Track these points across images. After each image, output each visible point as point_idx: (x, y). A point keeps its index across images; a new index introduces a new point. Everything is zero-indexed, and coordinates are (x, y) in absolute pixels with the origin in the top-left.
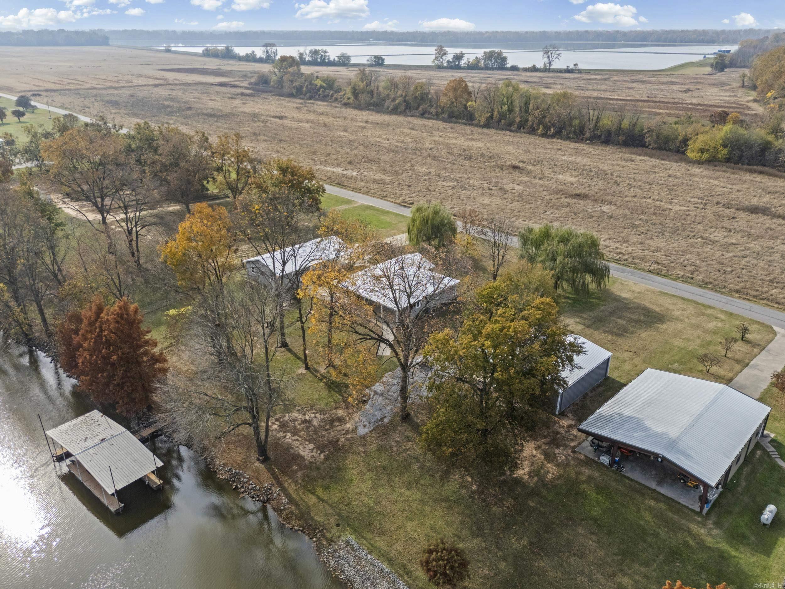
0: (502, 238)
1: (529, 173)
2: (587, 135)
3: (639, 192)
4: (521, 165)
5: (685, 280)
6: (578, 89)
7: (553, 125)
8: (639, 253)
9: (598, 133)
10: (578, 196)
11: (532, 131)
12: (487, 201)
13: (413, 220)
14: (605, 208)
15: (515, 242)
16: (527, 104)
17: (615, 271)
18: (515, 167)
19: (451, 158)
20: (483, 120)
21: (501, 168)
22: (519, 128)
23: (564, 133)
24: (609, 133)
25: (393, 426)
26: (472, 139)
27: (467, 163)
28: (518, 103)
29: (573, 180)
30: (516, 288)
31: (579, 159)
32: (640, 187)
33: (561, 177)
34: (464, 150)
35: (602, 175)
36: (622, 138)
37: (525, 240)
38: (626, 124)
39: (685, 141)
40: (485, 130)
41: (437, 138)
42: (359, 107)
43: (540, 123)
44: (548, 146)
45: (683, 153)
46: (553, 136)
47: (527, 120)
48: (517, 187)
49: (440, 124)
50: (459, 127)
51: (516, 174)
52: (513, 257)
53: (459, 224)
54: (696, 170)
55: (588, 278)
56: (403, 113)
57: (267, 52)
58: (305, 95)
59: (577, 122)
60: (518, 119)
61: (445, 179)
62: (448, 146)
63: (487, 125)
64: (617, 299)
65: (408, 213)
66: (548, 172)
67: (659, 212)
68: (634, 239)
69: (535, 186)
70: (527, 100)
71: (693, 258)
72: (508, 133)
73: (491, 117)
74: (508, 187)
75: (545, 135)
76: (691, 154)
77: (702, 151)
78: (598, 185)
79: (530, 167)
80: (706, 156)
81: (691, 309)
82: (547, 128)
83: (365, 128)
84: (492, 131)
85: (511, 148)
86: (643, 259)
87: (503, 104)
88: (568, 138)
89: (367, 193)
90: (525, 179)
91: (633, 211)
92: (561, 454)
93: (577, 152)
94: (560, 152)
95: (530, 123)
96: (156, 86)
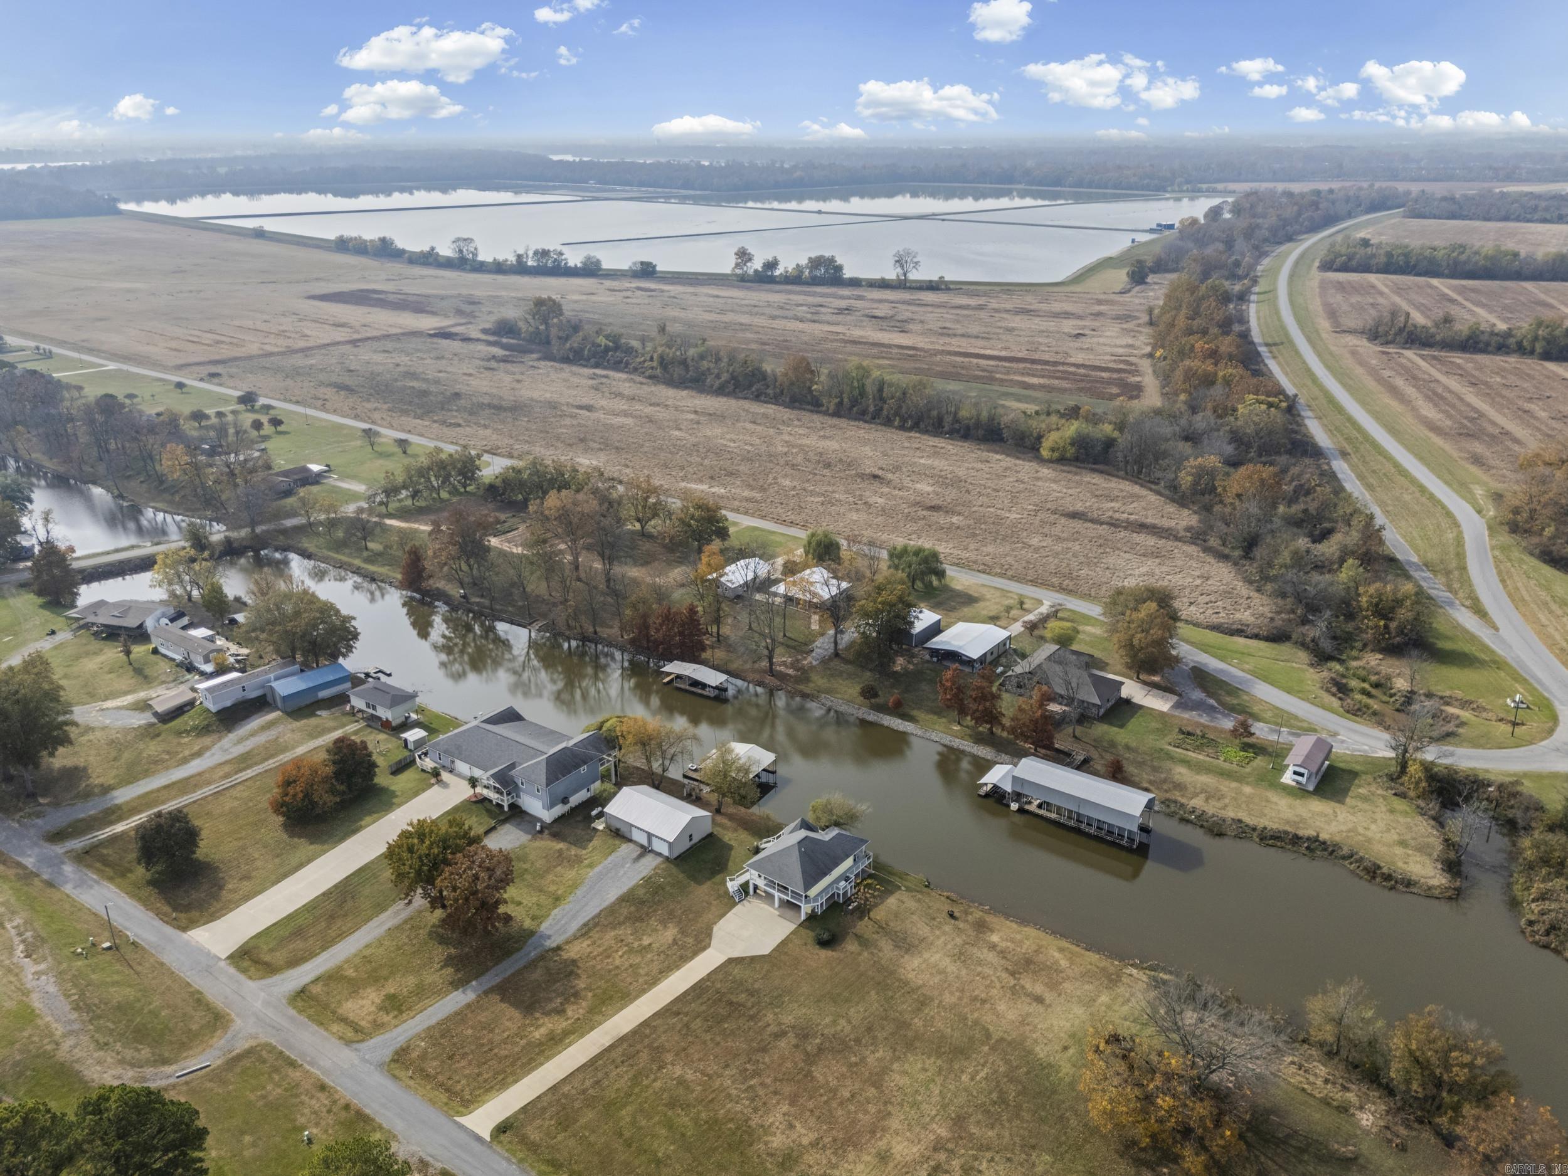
0: (874, 551)
1: (889, 483)
2: (946, 428)
3: (985, 499)
4: (880, 473)
5: (1000, 575)
6: (942, 334)
7: (910, 416)
8: (974, 557)
9: (957, 426)
10: (934, 508)
11: (888, 422)
12: (855, 516)
13: (809, 543)
14: (955, 519)
15: (884, 554)
16: (881, 390)
17: (950, 571)
18: (875, 477)
19: (811, 466)
20: (832, 407)
21: (862, 476)
22: (874, 418)
23: (922, 425)
24: (968, 428)
25: (830, 659)
26: (824, 437)
27: (826, 472)
28: (870, 389)
29: (929, 489)
30: (889, 583)
31: (936, 463)
32: (988, 495)
33: (918, 486)
34: (821, 454)
35: (956, 482)
36: (981, 432)
37: (891, 555)
38: (985, 414)
39: (1040, 437)
40: (835, 421)
41: (787, 438)
42: (671, 383)
43: (897, 414)
44: (906, 444)
45: (1038, 450)
46: (910, 429)
47: (881, 409)
48: (881, 501)
49: (785, 413)
50: (806, 416)
51: (876, 484)
52: (884, 566)
53: (843, 543)
54: (1045, 471)
55: (934, 578)
56: (732, 394)
57: (461, 251)
58: (588, 360)
59: (935, 413)
60: (872, 409)
61: (812, 493)
62: (801, 447)
63: (837, 414)
64: (953, 590)
65: (803, 535)
66: (907, 481)
67: (999, 520)
68: (972, 547)
69: (894, 497)
70: (881, 386)
71: (1010, 559)
72: (861, 424)
73: (841, 403)
74: (872, 500)
75: (902, 428)
76: (1045, 453)
77: (1053, 450)
78: (951, 495)
79: (890, 476)
80: (1056, 455)
81: (998, 594)
82: (904, 420)
83: (698, 423)
84: (843, 423)
85: (867, 450)
86: (975, 562)
87: (853, 388)
88: (926, 432)
89: (746, 513)
90: (886, 490)
91: (978, 521)
92: (915, 661)
93: (936, 453)
94: (918, 453)
95: (885, 412)
96: (354, 343)
